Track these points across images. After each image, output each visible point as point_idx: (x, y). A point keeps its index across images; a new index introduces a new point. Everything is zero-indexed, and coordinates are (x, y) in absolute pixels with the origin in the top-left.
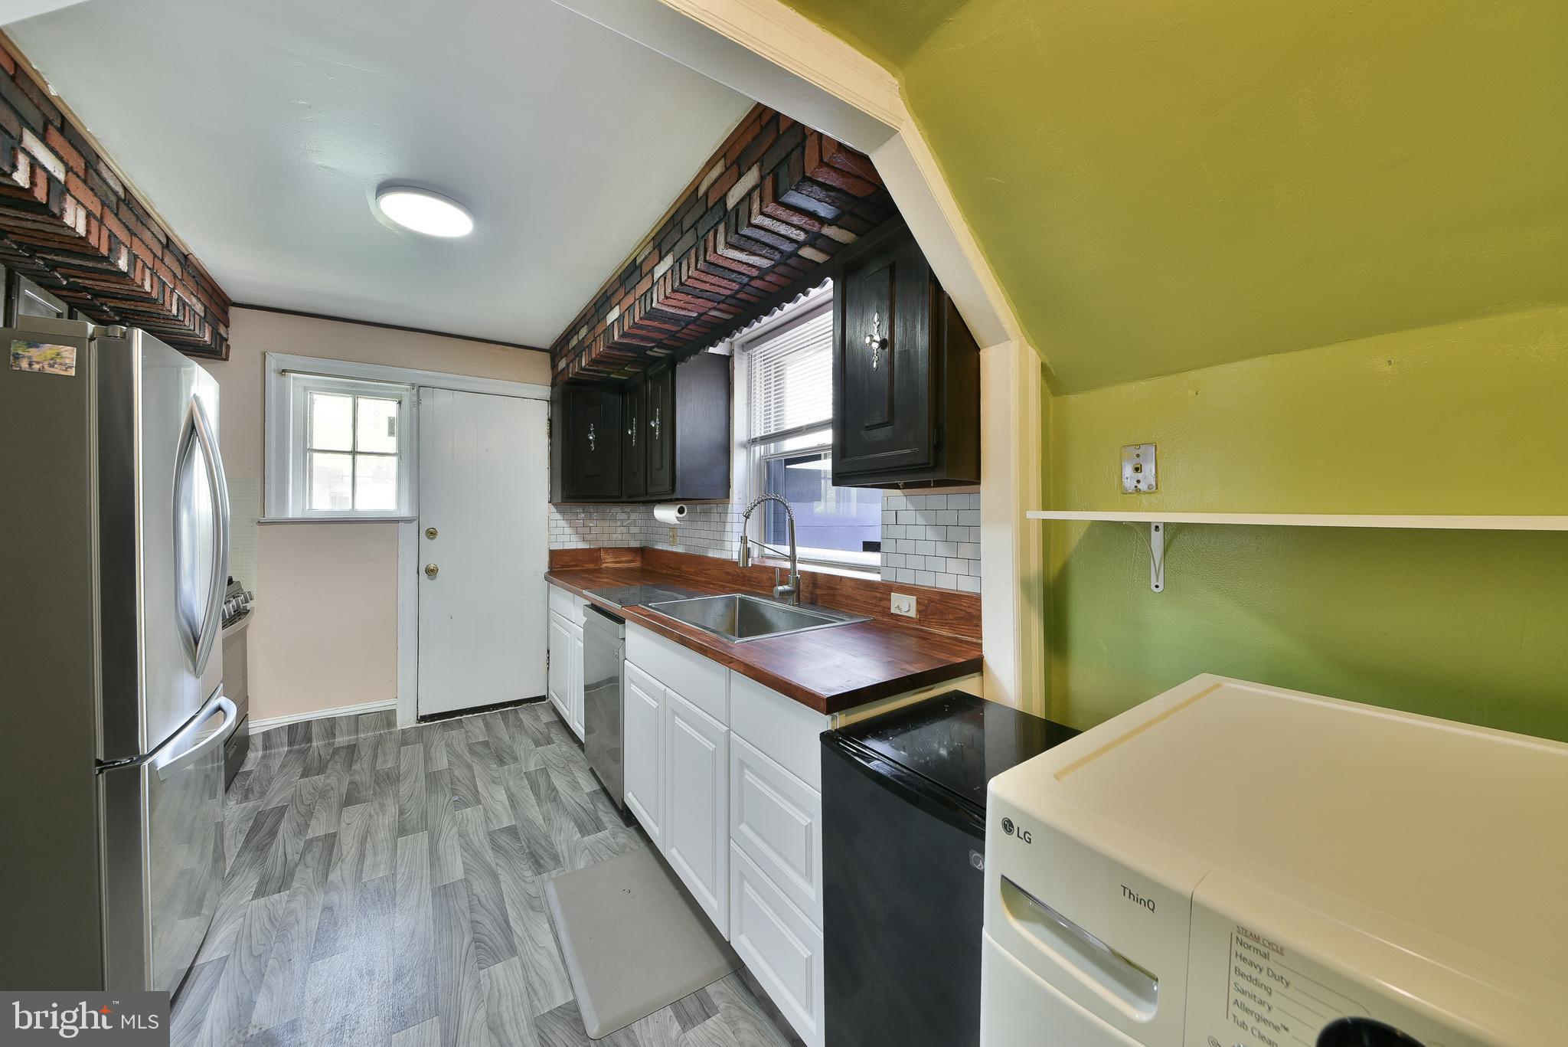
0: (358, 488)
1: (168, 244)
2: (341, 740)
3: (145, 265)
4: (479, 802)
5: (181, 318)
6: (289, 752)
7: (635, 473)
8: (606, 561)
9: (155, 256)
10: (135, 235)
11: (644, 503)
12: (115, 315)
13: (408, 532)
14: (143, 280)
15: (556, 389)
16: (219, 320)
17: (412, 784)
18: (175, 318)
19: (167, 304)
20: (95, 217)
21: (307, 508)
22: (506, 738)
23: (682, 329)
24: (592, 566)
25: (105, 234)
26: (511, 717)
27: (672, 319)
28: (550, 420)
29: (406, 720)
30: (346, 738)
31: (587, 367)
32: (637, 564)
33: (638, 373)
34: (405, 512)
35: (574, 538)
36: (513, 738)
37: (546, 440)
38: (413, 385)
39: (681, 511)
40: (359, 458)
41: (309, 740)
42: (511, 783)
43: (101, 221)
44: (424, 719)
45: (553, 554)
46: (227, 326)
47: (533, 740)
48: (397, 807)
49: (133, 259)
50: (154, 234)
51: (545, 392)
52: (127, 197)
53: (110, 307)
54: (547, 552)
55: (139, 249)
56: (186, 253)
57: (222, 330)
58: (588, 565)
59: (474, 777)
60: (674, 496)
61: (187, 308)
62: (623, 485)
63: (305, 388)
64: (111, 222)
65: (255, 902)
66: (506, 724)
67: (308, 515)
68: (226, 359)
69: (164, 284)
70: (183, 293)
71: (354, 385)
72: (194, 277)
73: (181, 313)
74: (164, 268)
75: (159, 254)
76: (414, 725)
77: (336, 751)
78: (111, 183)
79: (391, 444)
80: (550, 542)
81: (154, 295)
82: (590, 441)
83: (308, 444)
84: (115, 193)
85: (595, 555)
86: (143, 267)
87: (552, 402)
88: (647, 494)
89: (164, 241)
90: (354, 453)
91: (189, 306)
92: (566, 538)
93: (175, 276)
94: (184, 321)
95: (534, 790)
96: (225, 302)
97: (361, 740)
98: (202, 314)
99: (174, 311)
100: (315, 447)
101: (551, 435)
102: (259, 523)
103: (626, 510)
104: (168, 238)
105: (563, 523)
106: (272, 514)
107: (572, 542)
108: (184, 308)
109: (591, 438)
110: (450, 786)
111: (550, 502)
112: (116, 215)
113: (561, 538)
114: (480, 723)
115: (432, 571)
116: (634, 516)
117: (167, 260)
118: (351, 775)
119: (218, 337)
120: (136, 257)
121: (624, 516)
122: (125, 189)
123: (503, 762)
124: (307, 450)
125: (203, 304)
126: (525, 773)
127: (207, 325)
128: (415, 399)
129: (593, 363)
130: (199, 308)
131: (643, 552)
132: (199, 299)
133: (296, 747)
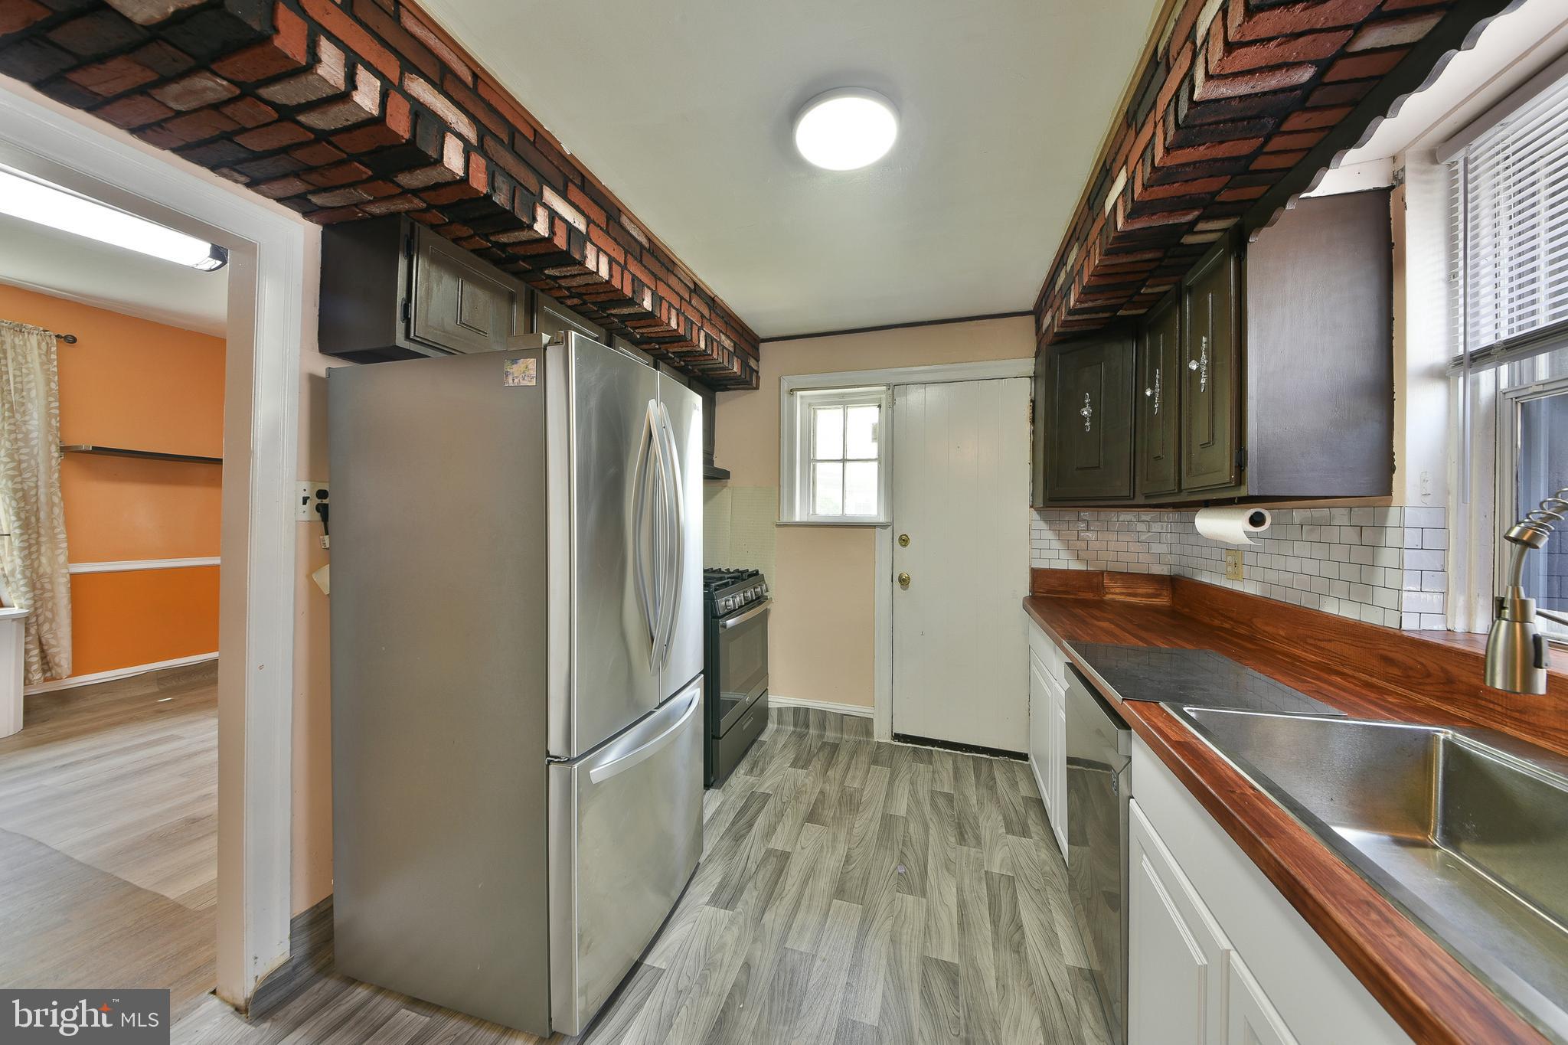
0: (847, 494)
1: (697, 289)
2: (831, 735)
3: (670, 305)
4: (924, 893)
5: (709, 352)
6: (794, 732)
7: (1158, 458)
8: (1113, 590)
9: (682, 298)
10: (661, 280)
11: (1177, 506)
12: (681, 360)
13: (883, 538)
14: (669, 319)
15: (1040, 359)
16: (749, 354)
17: (866, 822)
18: (704, 353)
19: (695, 339)
20: (618, 263)
21: (811, 513)
22: (974, 800)
23: (1268, 139)
24: (1090, 596)
25: (628, 277)
26: (984, 768)
27: (1242, 119)
28: (1033, 401)
29: (881, 734)
30: (834, 735)
31: (1079, 306)
32: (1163, 601)
33: (1166, 292)
34: (882, 519)
35: (1064, 554)
36: (980, 803)
37: (1027, 427)
38: (888, 385)
39: (1256, 520)
40: (848, 465)
41: (807, 727)
42: (967, 881)
43: (624, 268)
44: (897, 737)
45: (1037, 575)
46: (758, 360)
47: (1005, 818)
48: (846, 849)
49: (657, 299)
50: (681, 280)
51: (1028, 365)
52: (651, 247)
53: (673, 353)
54: (1028, 571)
55: (663, 291)
56: (713, 296)
57: (752, 363)
58: (1084, 594)
59: (928, 846)
60: (1243, 492)
61: (715, 344)
62: (1137, 478)
63: (810, 405)
64: (634, 268)
65: (708, 907)
66: (977, 777)
67: (813, 519)
68: (757, 388)
69: (692, 323)
70: (711, 331)
71: (843, 395)
72: (723, 318)
73: (709, 348)
74: (690, 309)
75: (687, 297)
76: (889, 741)
77: (824, 744)
78: (634, 233)
79: (872, 450)
80: (1031, 558)
81: (681, 331)
82: (1084, 418)
83: (812, 456)
84: (640, 244)
85: (1095, 580)
86: (669, 307)
87: (1035, 378)
88: (1180, 490)
89: (692, 287)
90: (844, 461)
91: (716, 340)
92: (1054, 554)
93: (703, 316)
94: (712, 354)
95: (992, 912)
96: (755, 339)
97: (844, 740)
98: (732, 349)
99: (702, 345)
100: (818, 459)
101: (1033, 421)
102: (778, 526)
103: (1144, 518)
104: (695, 283)
105: (1049, 535)
106: (785, 519)
107: (1060, 560)
108: (712, 344)
109: (1086, 413)
110: (900, 847)
111: (1031, 507)
112: (641, 262)
113: (1046, 554)
114: (949, 764)
115: (904, 580)
116: (1156, 527)
117: (693, 302)
118: (824, 782)
119: (747, 368)
120: (662, 298)
121: (1141, 527)
122: (649, 240)
123: (965, 840)
124: (810, 461)
125: (731, 340)
126: (986, 872)
127: (735, 359)
128: (890, 400)
129: (1085, 294)
130: (727, 343)
131: (1174, 583)
132: (728, 337)
133: (798, 729)
